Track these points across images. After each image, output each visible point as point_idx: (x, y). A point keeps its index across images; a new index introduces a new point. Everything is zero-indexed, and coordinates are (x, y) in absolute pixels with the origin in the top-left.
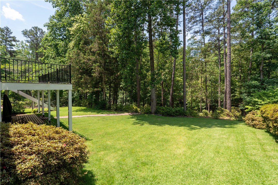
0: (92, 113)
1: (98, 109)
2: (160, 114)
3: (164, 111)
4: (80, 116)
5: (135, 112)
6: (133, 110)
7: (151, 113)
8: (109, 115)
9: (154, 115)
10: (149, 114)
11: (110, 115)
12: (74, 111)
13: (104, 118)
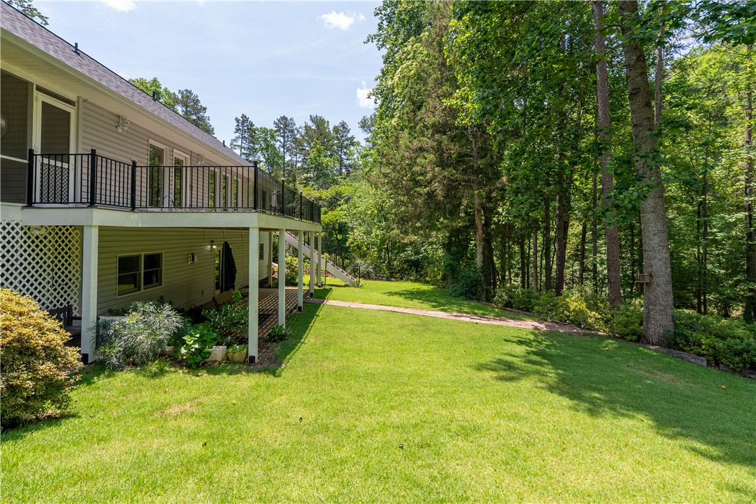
0: (423, 306)
1: (455, 297)
2: (699, 355)
3: (720, 344)
4: (381, 306)
5: (573, 322)
6: (563, 313)
7: (640, 339)
8: (458, 319)
9: (655, 351)
10: (631, 341)
11: (462, 319)
12: (396, 293)
13: (425, 324)
